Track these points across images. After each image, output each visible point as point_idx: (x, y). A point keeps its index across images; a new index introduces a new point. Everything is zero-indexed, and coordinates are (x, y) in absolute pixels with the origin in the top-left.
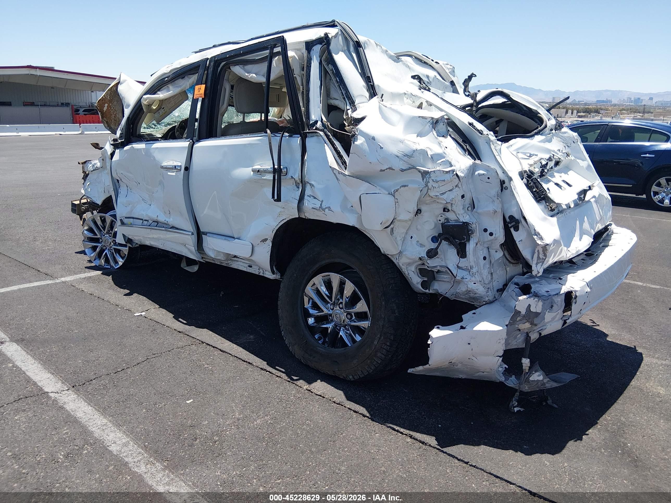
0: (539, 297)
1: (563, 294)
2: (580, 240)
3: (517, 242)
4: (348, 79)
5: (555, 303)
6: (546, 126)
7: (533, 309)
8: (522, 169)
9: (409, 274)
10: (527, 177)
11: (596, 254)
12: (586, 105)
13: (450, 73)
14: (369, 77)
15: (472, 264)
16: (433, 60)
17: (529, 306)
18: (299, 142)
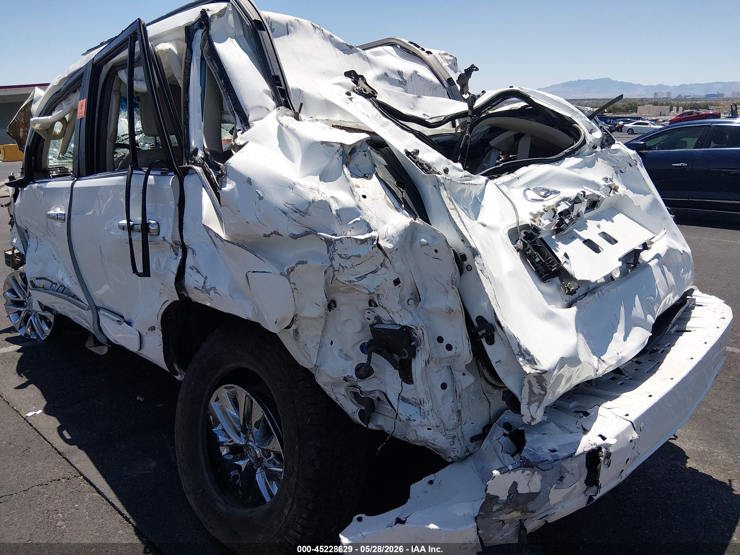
0: (532, 467)
1: (582, 454)
2: (625, 339)
3: (493, 363)
4: (237, 81)
5: (568, 472)
6: (584, 142)
7: (522, 489)
8: (518, 223)
9: (337, 398)
10: (524, 238)
11: (662, 349)
12: (693, 101)
13: (449, 66)
14: (278, 76)
15: (422, 396)
16: (423, 50)
17: (515, 484)
18: (170, 183)
